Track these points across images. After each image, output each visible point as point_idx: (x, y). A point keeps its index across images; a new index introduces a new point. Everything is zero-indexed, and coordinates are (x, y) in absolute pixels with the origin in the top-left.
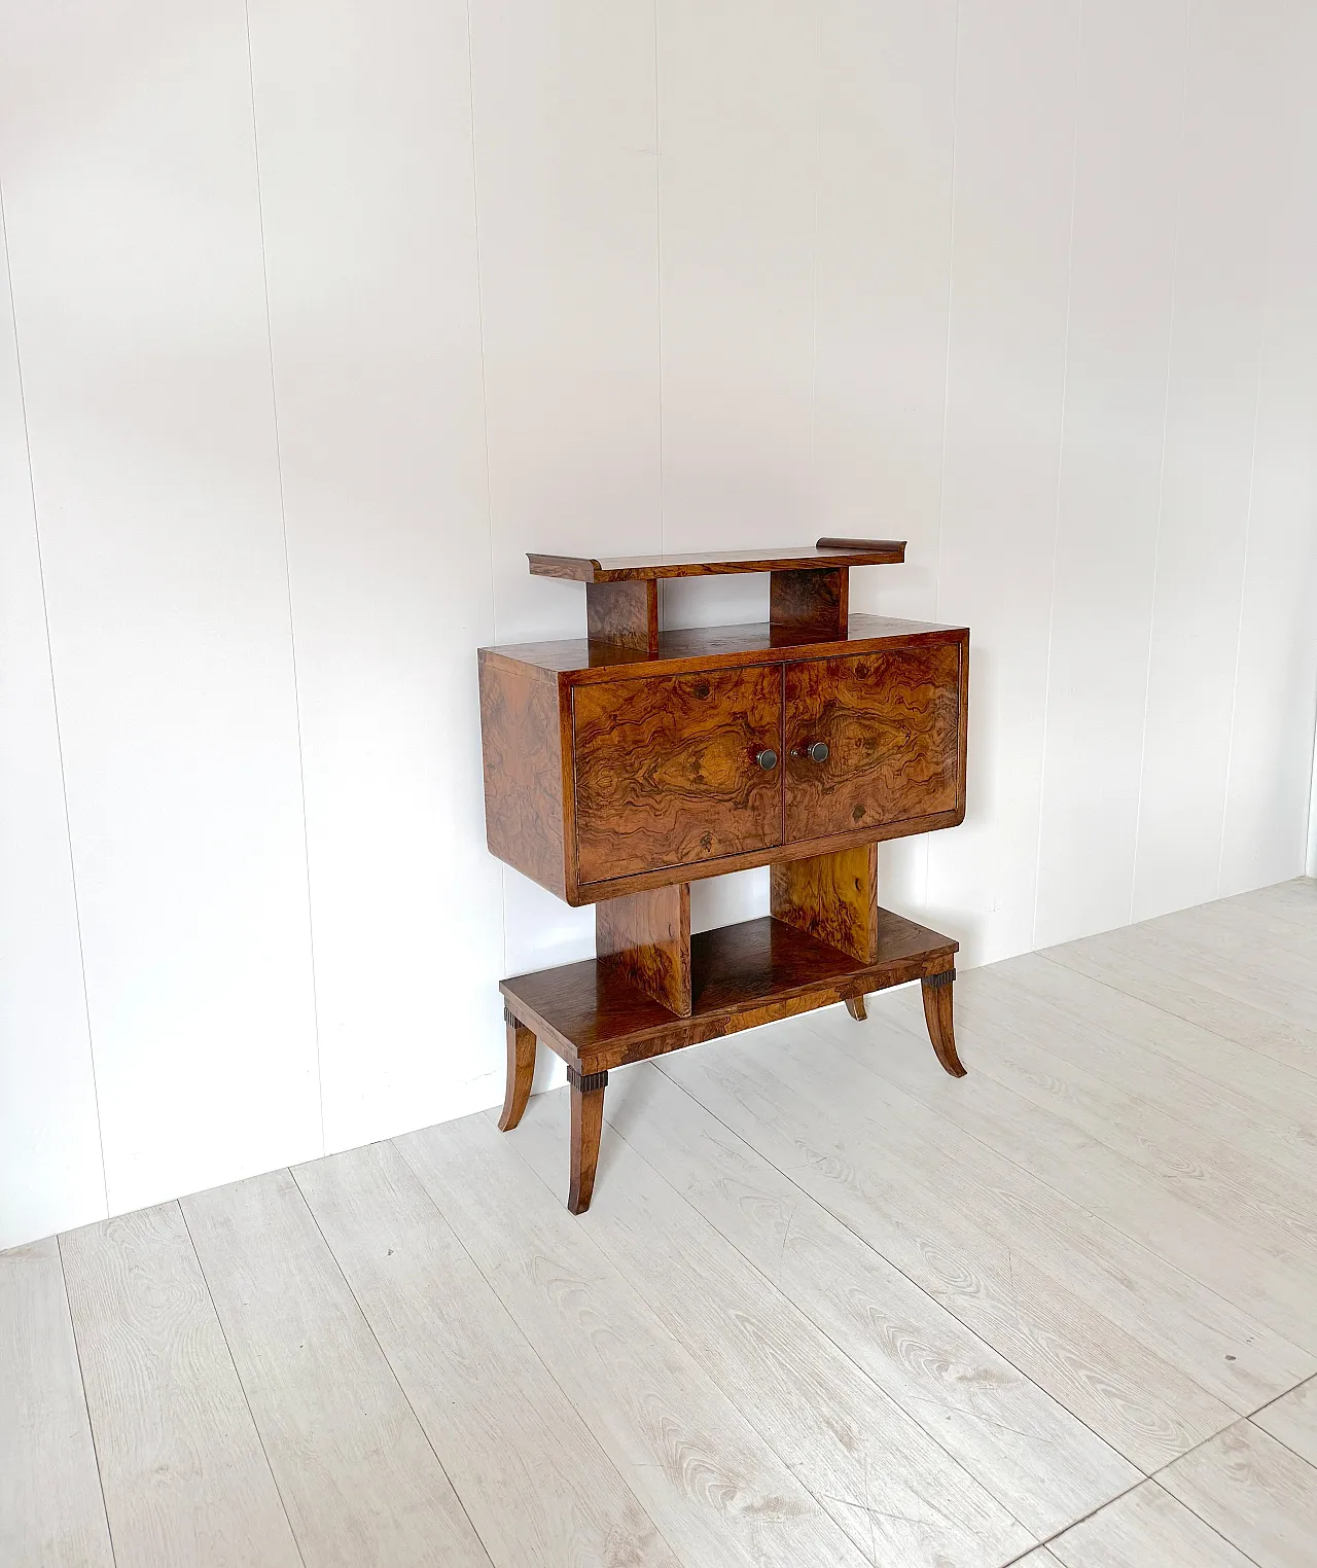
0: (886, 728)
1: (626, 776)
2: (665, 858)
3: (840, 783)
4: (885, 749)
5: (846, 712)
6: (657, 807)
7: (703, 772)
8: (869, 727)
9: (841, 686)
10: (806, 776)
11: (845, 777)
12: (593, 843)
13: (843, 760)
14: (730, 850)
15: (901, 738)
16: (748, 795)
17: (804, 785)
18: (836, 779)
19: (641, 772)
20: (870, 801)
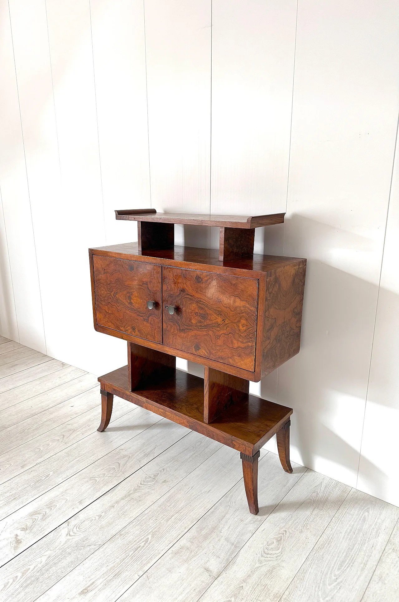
0: (211, 312)
1: (108, 292)
2: (121, 328)
3: (187, 329)
4: (210, 323)
5: (190, 297)
6: (118, 307)
7: (132, 301)
8: (202, 309)
9: (188, 283)
10: (171, 319)
11: (190, 328)
12: (101, 313)
13: (189, 319)
14: (142, 336)
15: (219, 320)
16: (148, 317)
17: (172, 324)
18: (185, 327)
19: (113, 293)
20: (203, 345)
